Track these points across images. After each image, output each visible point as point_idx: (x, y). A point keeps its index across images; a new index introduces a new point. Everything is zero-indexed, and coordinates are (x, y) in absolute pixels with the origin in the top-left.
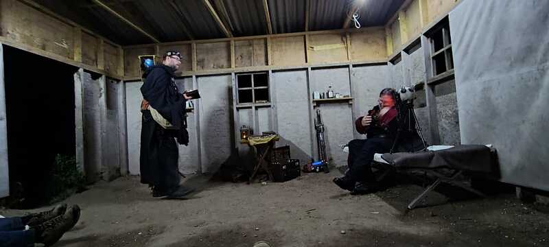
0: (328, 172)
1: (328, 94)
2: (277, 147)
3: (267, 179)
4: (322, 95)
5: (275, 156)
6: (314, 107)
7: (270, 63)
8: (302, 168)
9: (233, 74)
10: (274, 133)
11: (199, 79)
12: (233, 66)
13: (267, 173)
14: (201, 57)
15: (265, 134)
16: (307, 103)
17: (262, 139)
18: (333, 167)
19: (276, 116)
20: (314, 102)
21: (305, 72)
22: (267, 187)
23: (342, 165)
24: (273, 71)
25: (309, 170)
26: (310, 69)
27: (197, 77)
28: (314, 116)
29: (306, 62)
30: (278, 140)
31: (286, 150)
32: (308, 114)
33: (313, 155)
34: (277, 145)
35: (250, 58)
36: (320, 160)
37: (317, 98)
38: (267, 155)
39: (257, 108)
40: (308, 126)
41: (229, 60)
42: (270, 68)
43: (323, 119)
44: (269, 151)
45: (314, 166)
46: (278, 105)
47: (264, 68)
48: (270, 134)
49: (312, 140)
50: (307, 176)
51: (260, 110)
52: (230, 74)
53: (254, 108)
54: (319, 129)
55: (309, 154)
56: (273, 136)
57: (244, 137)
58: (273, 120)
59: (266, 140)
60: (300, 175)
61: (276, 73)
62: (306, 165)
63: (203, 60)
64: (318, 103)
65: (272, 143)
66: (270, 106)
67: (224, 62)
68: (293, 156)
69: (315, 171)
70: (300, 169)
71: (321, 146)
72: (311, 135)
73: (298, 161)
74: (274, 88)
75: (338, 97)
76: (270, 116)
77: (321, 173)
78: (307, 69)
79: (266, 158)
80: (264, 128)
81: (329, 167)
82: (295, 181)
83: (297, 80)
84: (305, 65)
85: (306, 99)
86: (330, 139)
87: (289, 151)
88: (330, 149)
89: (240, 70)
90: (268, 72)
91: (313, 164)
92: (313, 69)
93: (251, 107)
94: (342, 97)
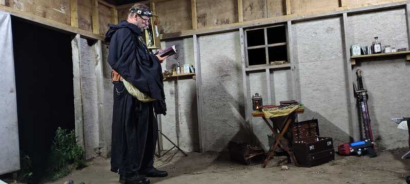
0: (375, 156)
1: (373, 48)
2: (299, 121)
3: (289, 163)
4: (364, 50)
5: (298, 132)
6: (353, 67)
7: (288, 12)
8: (336, 150)
9: (241, 30)
10: (296, 103)
11: (201, 38)
12: (241, 19)
13: (288, 156)
14: (202, 11)
15: (283, 104)
16: (341, 61)
17: (280, 111)
18: (382, 149)
19: (298, 80)
20: (352, 59)
21: (338, 19)
22: (288, 172)
23: (395, 147)
24: (293, 22)
25: (347, 152)
26: (345, 15)
27: (198, 36)
28: (353, 79)
29: (340, 5)
30: (302, 111)
31: (313, 125)
32: (343, 76)
33: (351, 130)
34: (300, 118)
35: (262, 7)
36: (362, 139)
37: (357, 53)
38: (288, 130)
39: (272, 71)
40: (344, 93)
41: (236, 12)
42: (288, 18)
43: (367, 83)
44: (290, 126)
45: (353, 147)
46: (300, 66)
47: (281, 19)
48: (290, 104)
49: (350, 112)
50: (344, 161)
51: (276, 74)
52: (238, 30)
53: (268, 71)
54: (360, 96)
55: (347, 132)
56: (296, 107)
57: (258, 108)
58: (294, 85)
59: (286, 111)
60: (334, 159)
61: (298, 25)
62: (342, 146)
63: (204, 16)
64: (358, 61)
65: (293, 115)
66: (289, 68)
67: (229, 15)
68: (324, 133)
69: (355, 154)
70: (333, 151)
71: (364, 121)
72: (349, 105)
73: (330, 140)
74: (295, 43)
75: (388, 51)
76: (289, 80)
77: (365, 158)
78: (341, 16)
79: (285, 136)
80: (282, 97)
81: (376, 148)
82: (326, 166)
83: (327, 31)
84: (339, 10)
85: (341, 55)
86: (377, 111)
87: (317, 128)
88: (377, 125)
89: (249, 23)
90: (286, 23)
91: (353, 144)
92: (349, 14)
93: (264, 71)
94: (394, 51)
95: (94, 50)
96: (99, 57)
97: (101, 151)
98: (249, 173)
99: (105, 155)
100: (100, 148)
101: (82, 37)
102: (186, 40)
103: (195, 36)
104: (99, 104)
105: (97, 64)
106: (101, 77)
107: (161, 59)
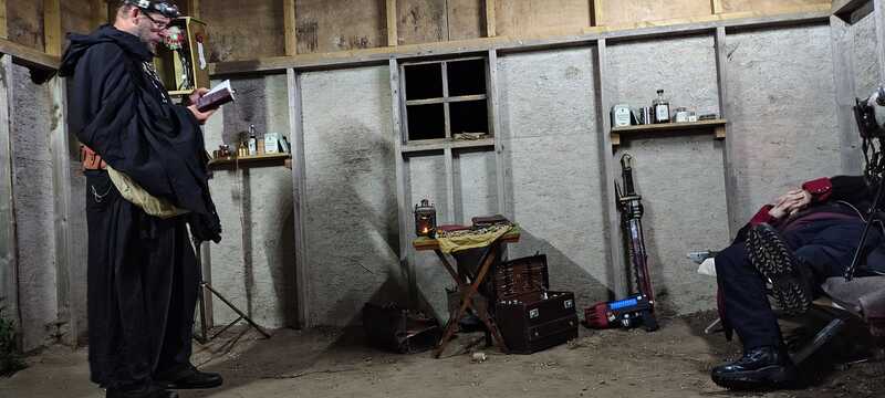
0: (655, 328)
1: (653, 112)
2: (510, 259)
3: (488, 345)
4: (637, 115)
5: (507, 281)
6: (615, 148)
7: (491, 31)
8: (581, 317)
9: (393, 63)
10: (503, 221)
11: (304, 77)
12: (393, 39)
13: (488, 332)
14: (307, 17)
15: (480, 224)
16: (592, 138)
17: (473, 237)
18: (669, 314)
19: (508, 173)
20: (614, 134)
21: (587, 52)
22: (486, 365)
23: (694, 310)
24: (501, 53)
25: (602, 321)
26: (602, 43)
27: (298, 71)
28: (614, 174)
29: (593, 23)
30: (515, 239)
31: (537, 265)
32: (595, 167)
33: (611, 277)
34: (512, 252)
35: (437, 18)
36: (631, 295)
37: (623, 122)
38: (487, 277)
39: (456, 153)
40: (597, 201)
41: (382, 24)
42: (491, 44)
43: (641, 182)
44: (492, 269)
45: (615, 312)
46: (514, 145)
47: (476, 44)
48: (493, 223)
49: (608, 240)
50: (595, 339)
51: (464, 160)
52: (386, 63)
53: (448, 153)
54: (629, 207)
55: (603, 280)
56: (504, 229)
57: (426, 230)
58: (500, 185)
59: (484, 238)
60: (577, 336)
61: (511, 59)
62: (593, 309)
63: (312, 28)
64: (626, 138)
65: (497, 246)
66: (491, 148)
67: (368, 30)
68: (557, 283)
69: (617, 325)
70: (575, 319)
71: (636, 257)
72: (607, 226)
73: (570, 296)
74: (504, 96)
75: (682, 119)
76: (491, 173)
77: (638, 333)
78: (593, 44)
79: (482, 289)
80: (475, 208)
81: (657, 313)
82: (562, 352)
83: (567, 75)
84: (590, 33)
85: (592, 124)
86: (661, 238)
87: (545, 270)
88: (659, 266)
89: (412, 50)
90: (486, 53)
91: (613, 306)
92: (611, 42)
93: (441, 152)
94: (693, 120)
95: (49, 95)
96: (59, 111)
97: (63, 330)
98: (405, 370)
99: (71, 339)
100: (59, 325)
101: (16, 61)
102: (270, 80)
103: (291, 72)
104: (57, 221)
105: (54, 127)
106: (64, 155)
107: (200, 115)
